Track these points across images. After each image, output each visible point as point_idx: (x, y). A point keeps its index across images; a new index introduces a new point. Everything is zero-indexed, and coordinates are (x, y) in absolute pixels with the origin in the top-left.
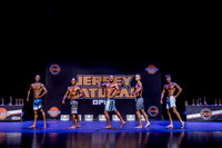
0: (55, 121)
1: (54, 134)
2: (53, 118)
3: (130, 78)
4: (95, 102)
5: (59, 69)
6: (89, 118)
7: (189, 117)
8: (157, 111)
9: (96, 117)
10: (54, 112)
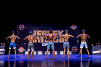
0: (22, 55)
1: (21, 62)
2: (21, 53)
3: (62, 32)
4: (43, 45)
5: (24, 27)
6: (40, 53)
7: (94, 52)
8: (76, 49)
9: (44, 52)
10: (21, 50)
